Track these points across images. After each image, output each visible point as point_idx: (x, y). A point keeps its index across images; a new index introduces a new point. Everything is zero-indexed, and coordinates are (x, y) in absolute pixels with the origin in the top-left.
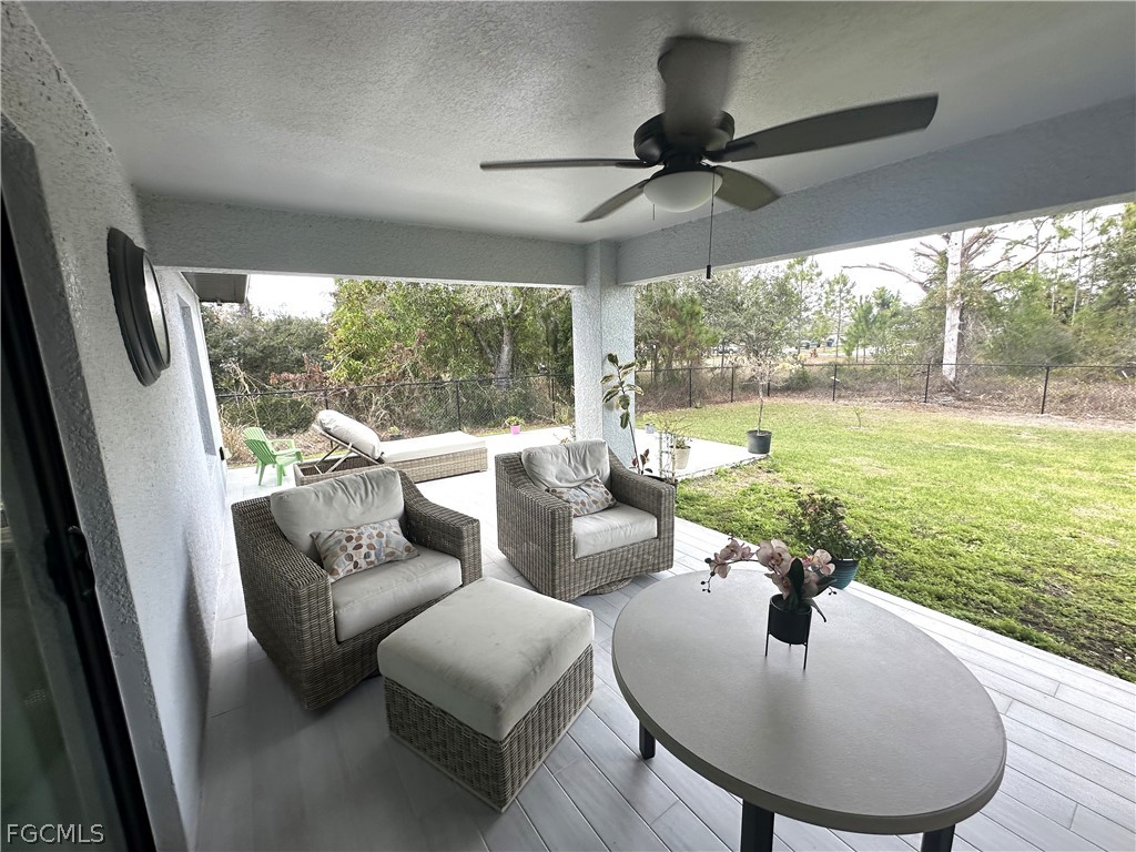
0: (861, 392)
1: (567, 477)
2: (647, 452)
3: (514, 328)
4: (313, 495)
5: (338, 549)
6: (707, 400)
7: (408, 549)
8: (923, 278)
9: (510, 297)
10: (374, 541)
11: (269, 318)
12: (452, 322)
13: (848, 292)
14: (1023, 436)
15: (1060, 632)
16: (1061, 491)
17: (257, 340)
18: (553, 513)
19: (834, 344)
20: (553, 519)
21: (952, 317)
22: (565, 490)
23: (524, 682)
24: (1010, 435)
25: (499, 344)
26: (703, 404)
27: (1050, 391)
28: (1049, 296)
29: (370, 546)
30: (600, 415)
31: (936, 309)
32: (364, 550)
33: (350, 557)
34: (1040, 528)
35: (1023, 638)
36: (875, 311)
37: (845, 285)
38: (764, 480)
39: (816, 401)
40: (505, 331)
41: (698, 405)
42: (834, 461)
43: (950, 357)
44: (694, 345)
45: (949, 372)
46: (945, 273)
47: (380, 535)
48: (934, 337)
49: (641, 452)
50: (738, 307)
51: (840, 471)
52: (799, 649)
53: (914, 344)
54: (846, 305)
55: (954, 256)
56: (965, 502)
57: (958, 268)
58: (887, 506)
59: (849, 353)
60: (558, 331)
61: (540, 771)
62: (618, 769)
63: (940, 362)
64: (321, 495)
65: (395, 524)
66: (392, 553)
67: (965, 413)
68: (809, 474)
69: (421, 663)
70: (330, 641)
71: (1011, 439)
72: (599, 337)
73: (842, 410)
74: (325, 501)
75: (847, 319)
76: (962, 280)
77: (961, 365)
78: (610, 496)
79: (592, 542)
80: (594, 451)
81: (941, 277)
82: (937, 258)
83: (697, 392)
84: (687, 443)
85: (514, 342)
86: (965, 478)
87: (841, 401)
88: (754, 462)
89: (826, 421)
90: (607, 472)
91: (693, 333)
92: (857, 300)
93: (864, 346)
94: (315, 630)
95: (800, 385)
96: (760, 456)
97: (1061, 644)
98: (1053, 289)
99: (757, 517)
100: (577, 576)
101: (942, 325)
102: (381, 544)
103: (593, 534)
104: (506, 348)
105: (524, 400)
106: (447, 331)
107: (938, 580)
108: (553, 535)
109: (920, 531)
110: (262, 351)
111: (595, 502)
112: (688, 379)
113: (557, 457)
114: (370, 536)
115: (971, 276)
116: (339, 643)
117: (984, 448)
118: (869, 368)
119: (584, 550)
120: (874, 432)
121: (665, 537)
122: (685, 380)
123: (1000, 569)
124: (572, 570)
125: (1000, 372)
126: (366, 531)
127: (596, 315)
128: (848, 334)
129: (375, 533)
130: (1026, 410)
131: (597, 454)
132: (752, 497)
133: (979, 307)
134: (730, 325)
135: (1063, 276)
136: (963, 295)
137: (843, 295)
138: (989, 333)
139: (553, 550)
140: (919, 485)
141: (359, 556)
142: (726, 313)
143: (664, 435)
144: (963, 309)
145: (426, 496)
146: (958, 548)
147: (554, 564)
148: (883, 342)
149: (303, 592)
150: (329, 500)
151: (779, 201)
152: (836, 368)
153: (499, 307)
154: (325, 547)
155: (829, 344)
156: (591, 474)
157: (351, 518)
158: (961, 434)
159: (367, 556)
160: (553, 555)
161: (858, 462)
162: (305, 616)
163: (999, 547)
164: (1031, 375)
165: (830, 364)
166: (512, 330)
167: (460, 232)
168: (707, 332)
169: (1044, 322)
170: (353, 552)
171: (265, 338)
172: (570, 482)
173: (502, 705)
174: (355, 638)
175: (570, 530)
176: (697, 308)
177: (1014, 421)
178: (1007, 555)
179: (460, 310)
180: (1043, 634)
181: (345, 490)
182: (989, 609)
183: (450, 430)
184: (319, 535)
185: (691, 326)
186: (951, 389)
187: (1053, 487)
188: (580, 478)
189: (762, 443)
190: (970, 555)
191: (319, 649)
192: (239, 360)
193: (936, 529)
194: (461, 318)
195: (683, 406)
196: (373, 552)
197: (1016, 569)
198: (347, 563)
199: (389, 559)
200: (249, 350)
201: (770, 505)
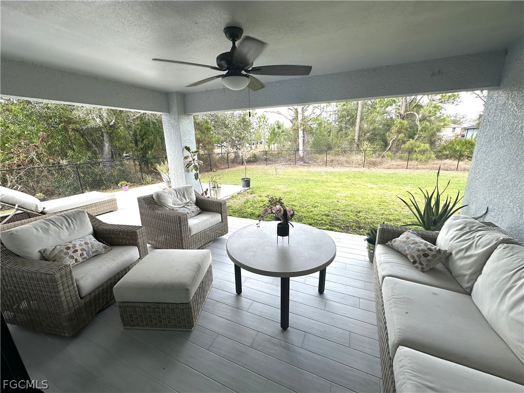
0: (275, 162)
1: (178, 203)
2: (207, 189)
3: (111, 133)
4: (34, 230)
5: (62, 254)
6: (218, 168)
7: (105, 248)
8: (291, 118)
9: (105, 115)
10: (84, 247)
12: (65, 129)
13: (266, 122)
14: (322, 174)
15: (338, 226)
16: (333, 189)
18: (179, 218)
19: (263, 143)
20: (180, 220)
21: (301, 133)
22: (178, 209)
23: (194, 278)
24: (319, 174)
25: (102, 142)
26: (217, 170)
27: (328, 159)
28: (325, 127)
29: (83, 250)
30: (184, 175)
31: (296, 130)
32: (79, 252)
33: (72, 257)
34: (330, 201)
35: (331, 230)
36: (276, 130)
37: (265, 119)
38: (250, 197)
39: (260, 166)
40: (105, 134)
41: (215, 170)
42: (272, 187)
43: (301, 148)
44: (209, 143)
45: (301, 153)
46: (297, 117)
47: (86, 243)
48: (296, 140)
49: (205, 190)
50: (226, 127)
51: (275, 191)
52: (286, 238)
53: (290, 143)
54: (266, 127)
55: (300, 111)
56: (312, 196)
57: (301, 115)
58: (292, 200)
59: (269, 147)
60: (137, 135)
61: (202, 313)
62: (231, 301)
63: (298, 150)
64: (39, 229)
65: (92, 237)
66: (97, 251)
67: (307, 167)
68: (265, 193)
69: (142, 288)
70: (77, 298)
71: (319, 175)
72: (179, 138)
73: (270, 169)
74: (43, 231)
75: (267, 133)
76: (303, 120)
77: (304, 150)
78: (199, 209)
79: (197, 228)
80: (188, 190)
81: (296, 118)
82: (294, 111)
83: (213, 165)
84: (219, 185)
85: (111, 141)
86: (310, 189)
87: (269, 166)
88: (245, 191)
89: (265, 173)
90: (195, 199)
91: (208, 138)
92: (270, 125)
93: (274, 144)
94: (68, 294)
95: (254, 160)
96: (246, 188)
97: (339, 229)
98: (326, 124)
99: (252, 210)
100: (192, 243)
101: (298, 136)
102: (89, 247)
103: (197, 224)
104: (107, 145)
105: (123, 173)
106: (62, 134)
107: (309, 219)
108: (180, 227)
109: (302, 206)
111: (193, 212)
112: (209, 159)
113: (171, 195)
114: (81, 245)
115: (305, 118)
116: (81, 298)
117: (313, 179)
118: (276, 152)
119: (193, 233)
120: (282, 176)
121: (224, 221)
122: (207, 159)
123: (323, 213)
124: (190, 241)
125: (314, 153)
126: (78, 243)
127: (177, 128)
128: (268, 139)
129: (83, 243)
130: (322, 166)
131: (189, 192)
132: (248, 204)
133: (308, 131)
134: (224, 134)
135: (328, 120)
136: (303, 125)
137: (265, 123)
138: (311, 140)
139: (181, 233)
140: (299, 192)
141: (77, 256)
142: (222, 128)
143: (211, 182)
144: (303, 130)
145: (104, 222)
146: (313, 209)
147: (182, 240)
148: (280, 142)
149: (58, 275)
150: (46, 231)
151: (263, 89)
152: (266, 153)
153: (98, 120)
154: (53, 255)
155: (261, 143)
156: (188, 201)
157: (63, 238)
158: (306, 175)
159: (82, 255)
160: (181, 236)
161: (280, 187)
162: (61, 288)
163: (322, 207)
164: (322, 154)
165: (263, 151)
166: (110, 134)
167: (97, 78)
168: (215, 137)
169: (324, 136)
170: (73, 254)
172: (180, 205)
173: (189, 288)
174: (90, 294)
175: (187, 224)
176: (209, 126)
177: (319, 169)
178: (324, 209)
179: (69, 121)
180: (335, 228)
181: (54, 223)
182: (322, 224)
183: (75, 194)
184: (45, 250)
185: (207, 134)
186: (302, 159)
187: (331, 188)
188: (183, 203)
189: (247, 183)
190: (316, 211)
191: (71, 304)
193: (306, 205)
194: (71, 126)
195: (208, 171)
196: (85, 252)
197: (327, 213)
198: (71, 260)
199: (95, 254)
201: (255, 205)
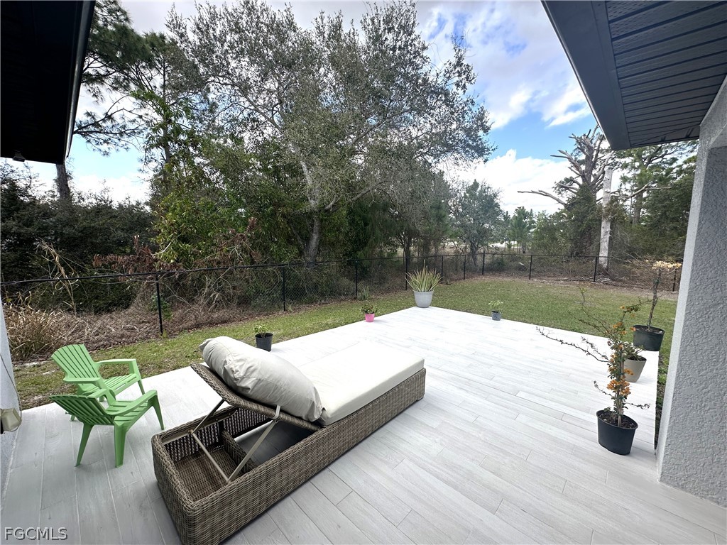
11: (90, 202)
12: (274, 214)
17: (77, 221)
21: (606, 227)
39: (518, 280)
40: (316, 222)
43: (604, 253)
45: (603, 262)
57: (609, 195)
77: (611, 257)
85: (321, 231)
87: (535, 280)
91: (440, 230)
95: (499, 267)
104: (315, 237)
106: (269, 221)
110: (81, 232)
112: (440, 264)
136: (614, 213)
144: (613, 222)
153: (312, 202)
171: (84, 220)
179: (280, 203)
185: (438, 225)
186: (605, 272)
192: (56, 239)
194: (280, 210)
200: (67, 230)
